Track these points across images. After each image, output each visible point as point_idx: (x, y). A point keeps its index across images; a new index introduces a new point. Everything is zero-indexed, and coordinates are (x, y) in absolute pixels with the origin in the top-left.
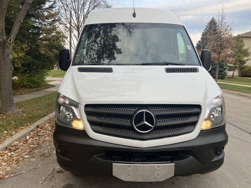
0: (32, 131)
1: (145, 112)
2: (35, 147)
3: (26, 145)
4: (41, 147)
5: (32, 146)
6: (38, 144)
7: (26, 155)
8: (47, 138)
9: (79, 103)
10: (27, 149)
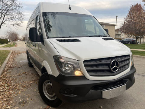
1: (116, 61)
4: (12, 99)
5: (5, 99)
6: (8, 97)
7: (7, 106)
8: (10, 92)
9: (78, 60)
10: (3, 103)
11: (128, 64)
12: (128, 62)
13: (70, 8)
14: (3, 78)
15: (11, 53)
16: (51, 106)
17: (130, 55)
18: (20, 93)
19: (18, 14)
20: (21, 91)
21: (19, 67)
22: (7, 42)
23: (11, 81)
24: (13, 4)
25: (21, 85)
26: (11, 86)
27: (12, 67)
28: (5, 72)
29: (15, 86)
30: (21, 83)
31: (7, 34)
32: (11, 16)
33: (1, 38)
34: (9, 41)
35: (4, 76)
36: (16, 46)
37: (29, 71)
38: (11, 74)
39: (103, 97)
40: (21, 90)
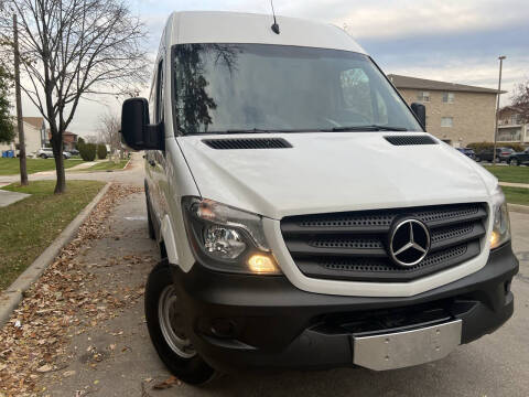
0: (17, 307)
1: (413, 223)
2: (51, 342)
3: (22, 341)
4: (66, 341)
5: (42, 342)
6: (53, 335)
7: (41, 365)
8: (67, 317)
9: (261, 216)
10: (31, 351)
11: (478, 240)
12: (476, 231)
13: (275, 29)
14: (56, 272)
15: (106, 189)
16: (180, 379)
17: (491, 205)
18: (94, 324)
19: (132, 57)
20: (101, 320)
21: (118, 239)
22: (103, 154)
23: (78, 282)
24: (118, 24)
25: (106, 298)
26: (72, 300)
27: (94, 237)
28: (70, 253)
29: (86, 299)
30: (105, 292)
31: (104, 126)
32: (111, 68)
33: (86, 142)
34: (109, 150)
35: (61, 264)
36: (129, 167)
37: (145, 253)
38: (88, 257)
39: (357, 361)
40: (100, 315)
